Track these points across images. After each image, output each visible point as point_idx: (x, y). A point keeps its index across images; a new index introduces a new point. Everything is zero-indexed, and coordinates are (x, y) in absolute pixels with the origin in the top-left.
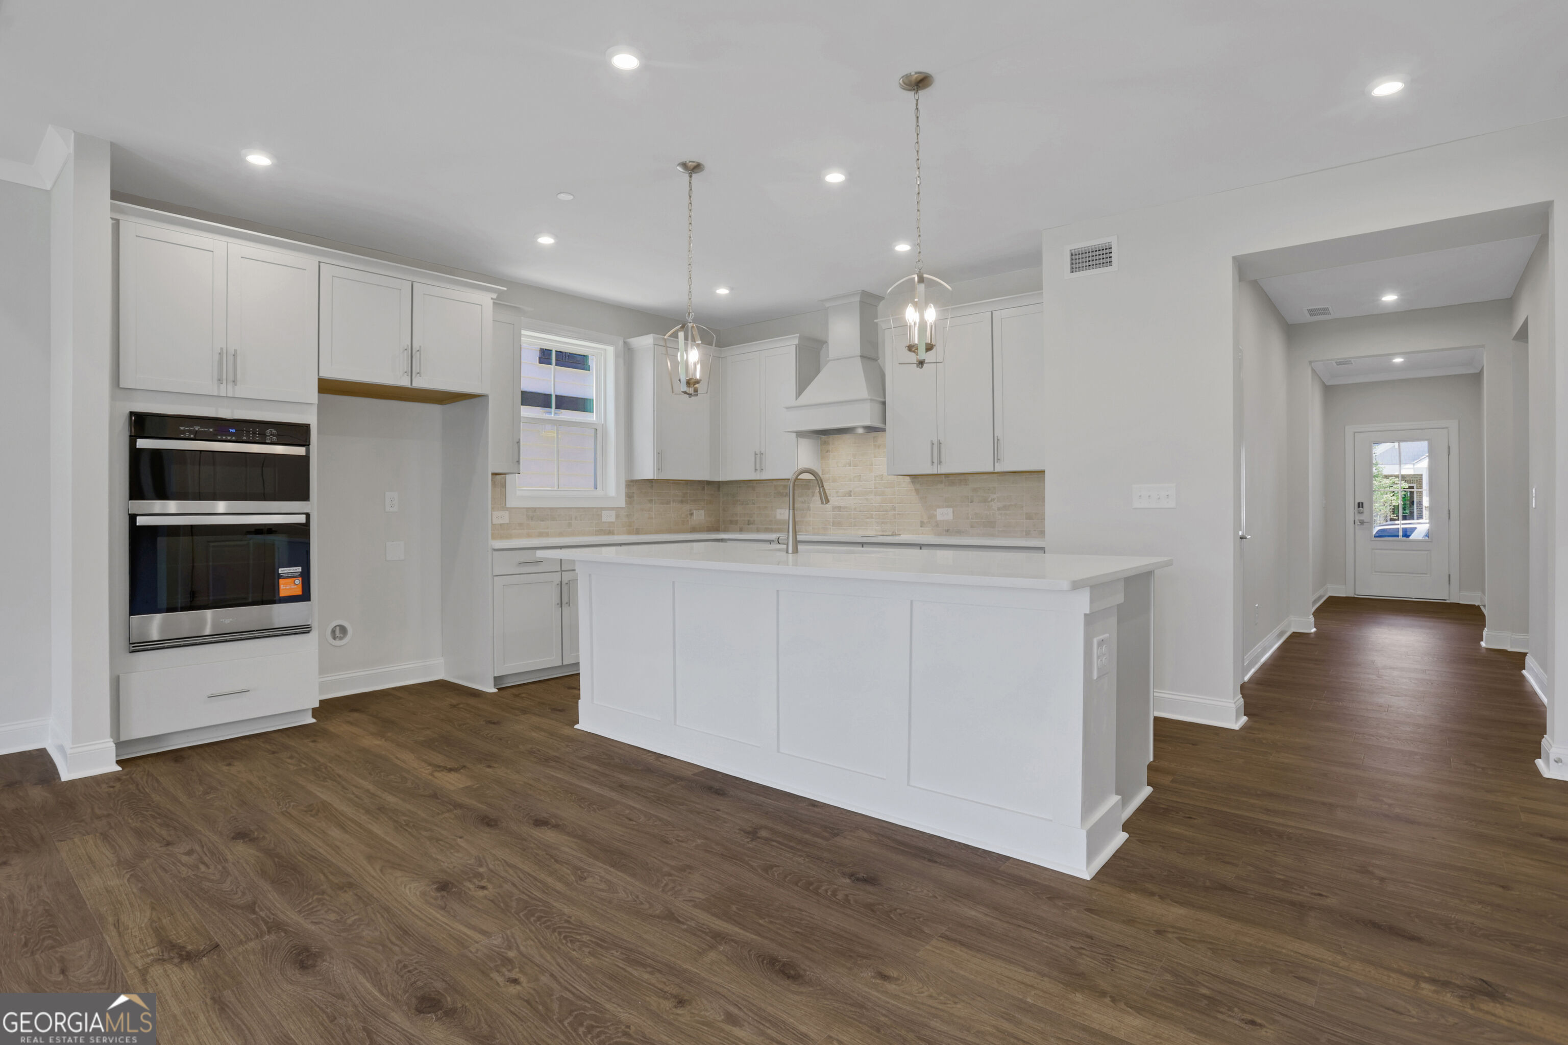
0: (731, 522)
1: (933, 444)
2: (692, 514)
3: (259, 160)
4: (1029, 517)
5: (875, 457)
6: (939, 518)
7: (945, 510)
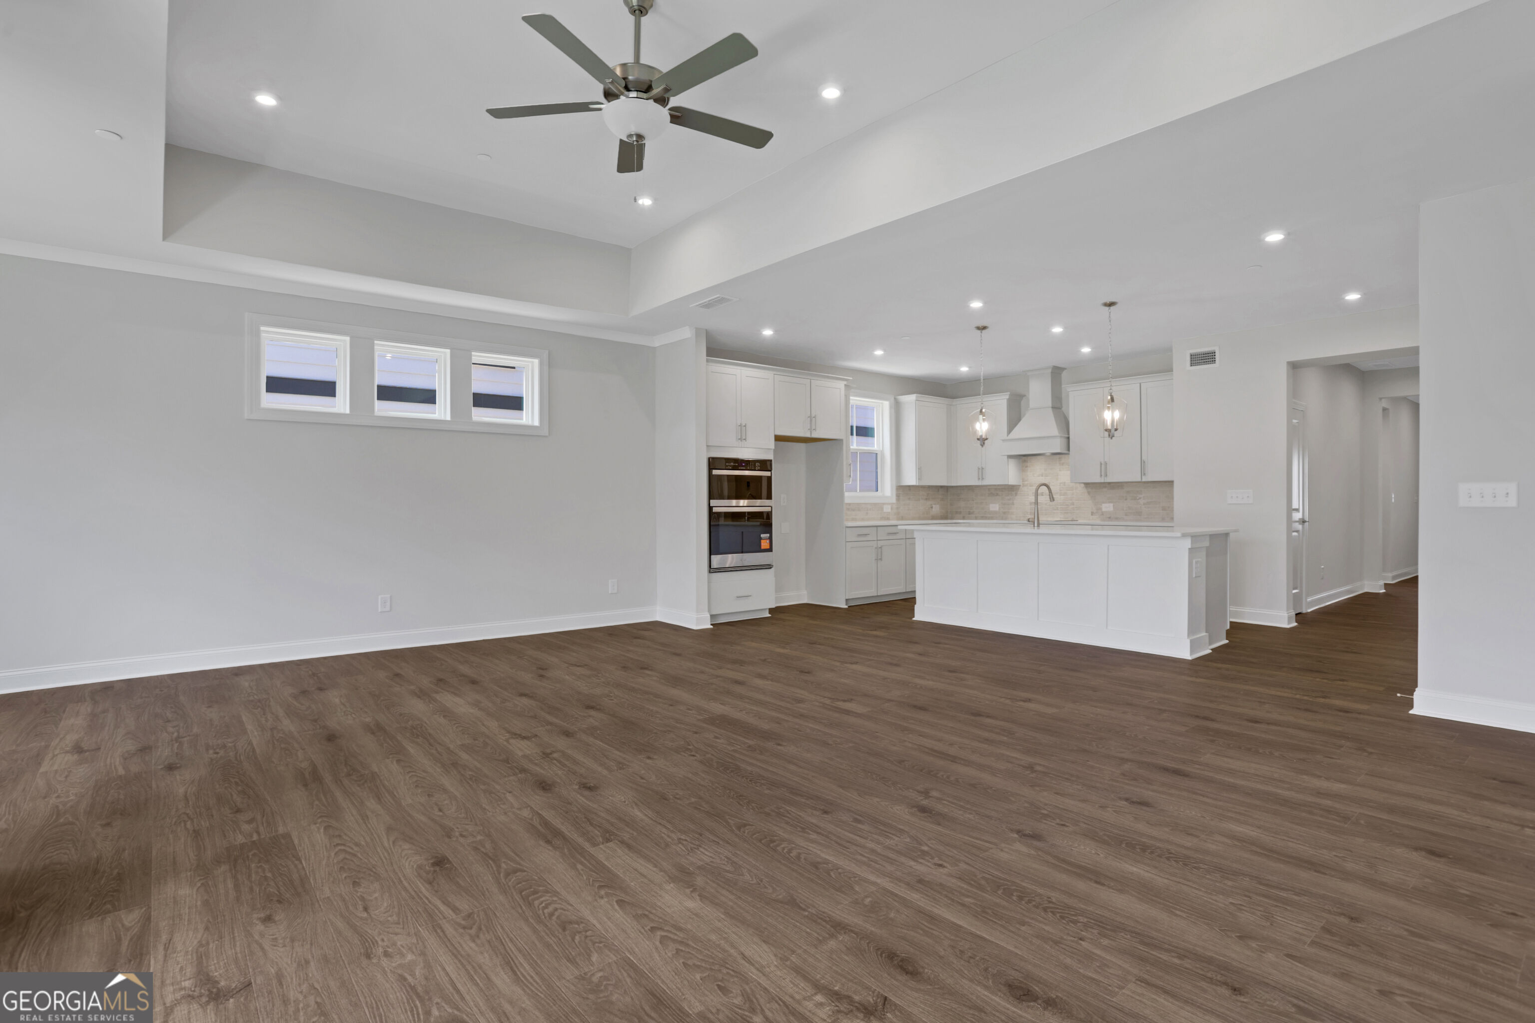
0: (957, 513)
1: (1101, 464)
2: (932, 507)
3: (768, 332)
4: (1164, 509)
5: (1060, 471)
6: (1104, 510)
7: (1107, 505)
